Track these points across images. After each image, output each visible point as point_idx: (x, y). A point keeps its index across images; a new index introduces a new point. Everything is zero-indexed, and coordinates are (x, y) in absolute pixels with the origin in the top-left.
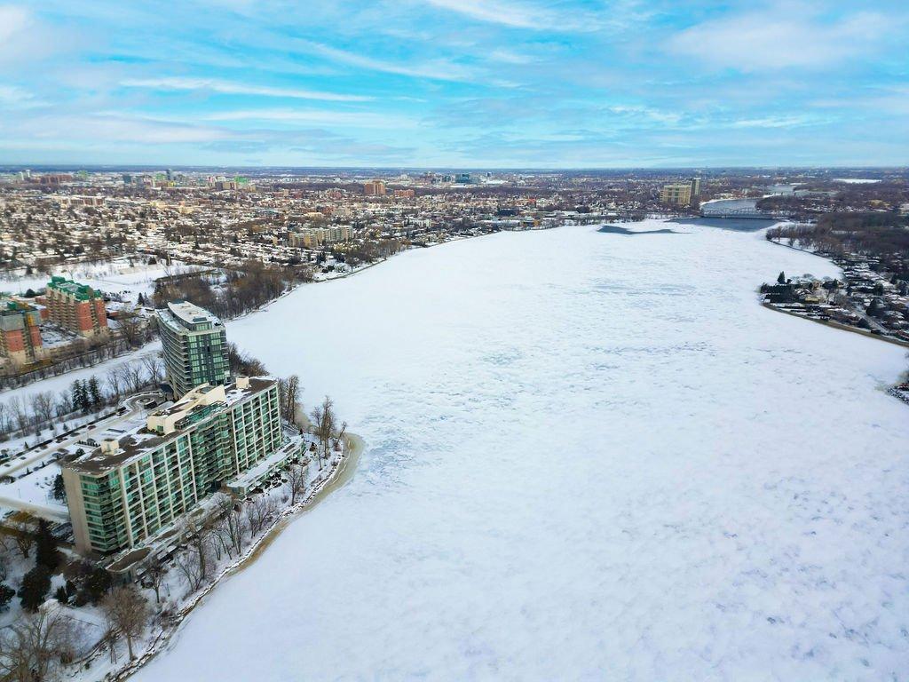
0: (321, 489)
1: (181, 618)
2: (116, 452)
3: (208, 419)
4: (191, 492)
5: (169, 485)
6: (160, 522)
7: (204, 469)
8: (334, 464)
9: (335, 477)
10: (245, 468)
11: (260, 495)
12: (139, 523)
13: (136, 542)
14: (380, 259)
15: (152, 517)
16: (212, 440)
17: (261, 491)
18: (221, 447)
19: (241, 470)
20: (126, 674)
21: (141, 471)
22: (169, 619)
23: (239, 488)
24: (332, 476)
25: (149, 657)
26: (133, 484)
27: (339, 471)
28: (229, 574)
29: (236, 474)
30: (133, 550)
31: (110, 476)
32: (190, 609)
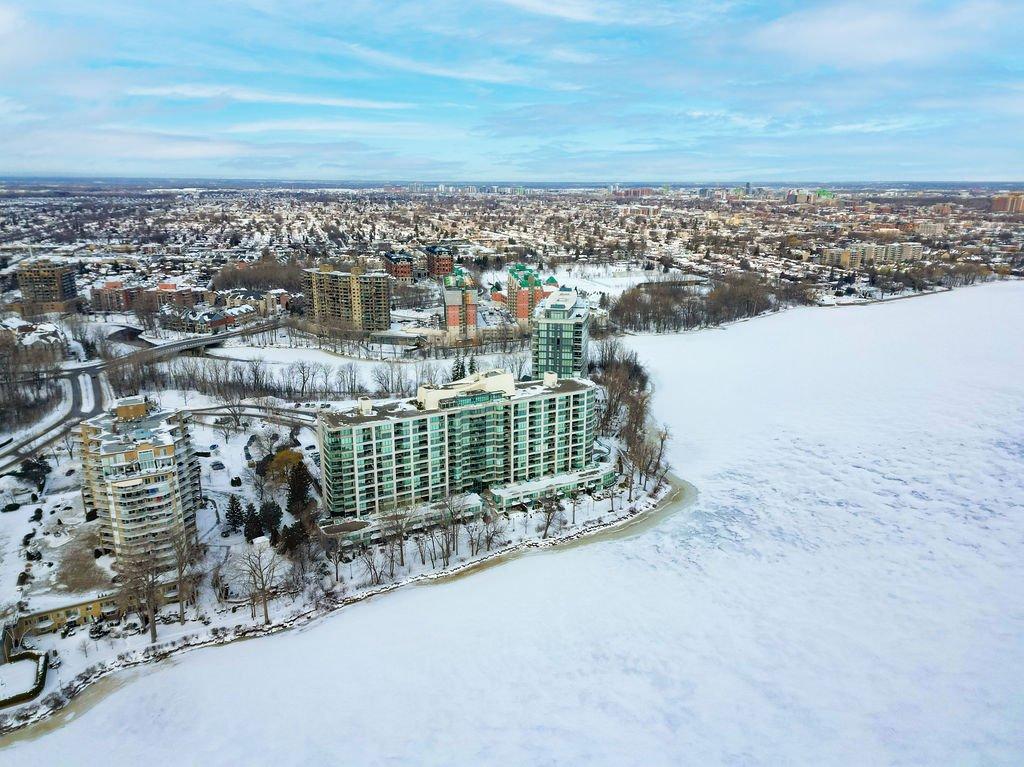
0: (592, 533)
1: (340, 605)
2: (368, 413)
3: (479, 406)
4: (442, 481)
5: (411, 465)
6: (396, 502)
7: (463, 461)
8: (633, 511)
9: (621, 527)
10: (524, 478)
11: (522, 513)
12: (370, 493)
13: (362, 513)
14: (938, 288)
15: (387, 493)
16: (480, 432)
17: (525, 510)
18: (493, 443)
19: (516, 479)
20: (252, 634)
21: (377, 438)
22: (331, 600)
23: (500, 497)
24: (619, 523)
25: (282, 628)
26: (367, 451)
27: (632, 521)
28: (419, 583)
29: (508, 481)
30: (357, 520)
31: (342, 434)
32: (355, 601)
